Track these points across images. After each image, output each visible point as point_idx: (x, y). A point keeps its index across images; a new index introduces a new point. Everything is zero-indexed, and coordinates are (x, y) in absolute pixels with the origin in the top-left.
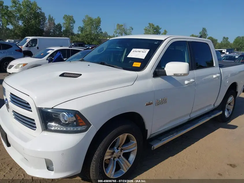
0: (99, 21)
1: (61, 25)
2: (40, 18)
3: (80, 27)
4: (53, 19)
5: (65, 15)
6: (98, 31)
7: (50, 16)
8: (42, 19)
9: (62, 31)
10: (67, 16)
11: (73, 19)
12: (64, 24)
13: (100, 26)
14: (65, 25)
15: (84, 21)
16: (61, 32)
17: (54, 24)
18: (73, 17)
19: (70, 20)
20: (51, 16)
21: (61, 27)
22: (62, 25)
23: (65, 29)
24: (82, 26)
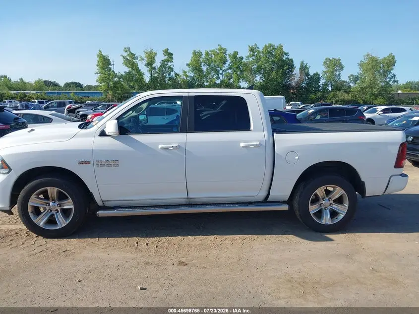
0: (390, 62)
1: (319, 75)
2: (285, 68)
3: (352, 75)
4: (308, 66)
5: (326, 59)
6: (388, 80)
7: (302, 63)
8: (288, 69)
9: (319, 84)
10: (329, 59)
11: (340, 64)
12: (325, 72)
13: (392, 69)
14: (325, 75)
15: (361, 65)
16: (319, 87)
17: (307, 74)
18: (340, 60)
19: (335, 65)
20: (305, 63)
21: (319, 78)
22: (321, 75)
23: (325, 81)
24: (355, 74)
